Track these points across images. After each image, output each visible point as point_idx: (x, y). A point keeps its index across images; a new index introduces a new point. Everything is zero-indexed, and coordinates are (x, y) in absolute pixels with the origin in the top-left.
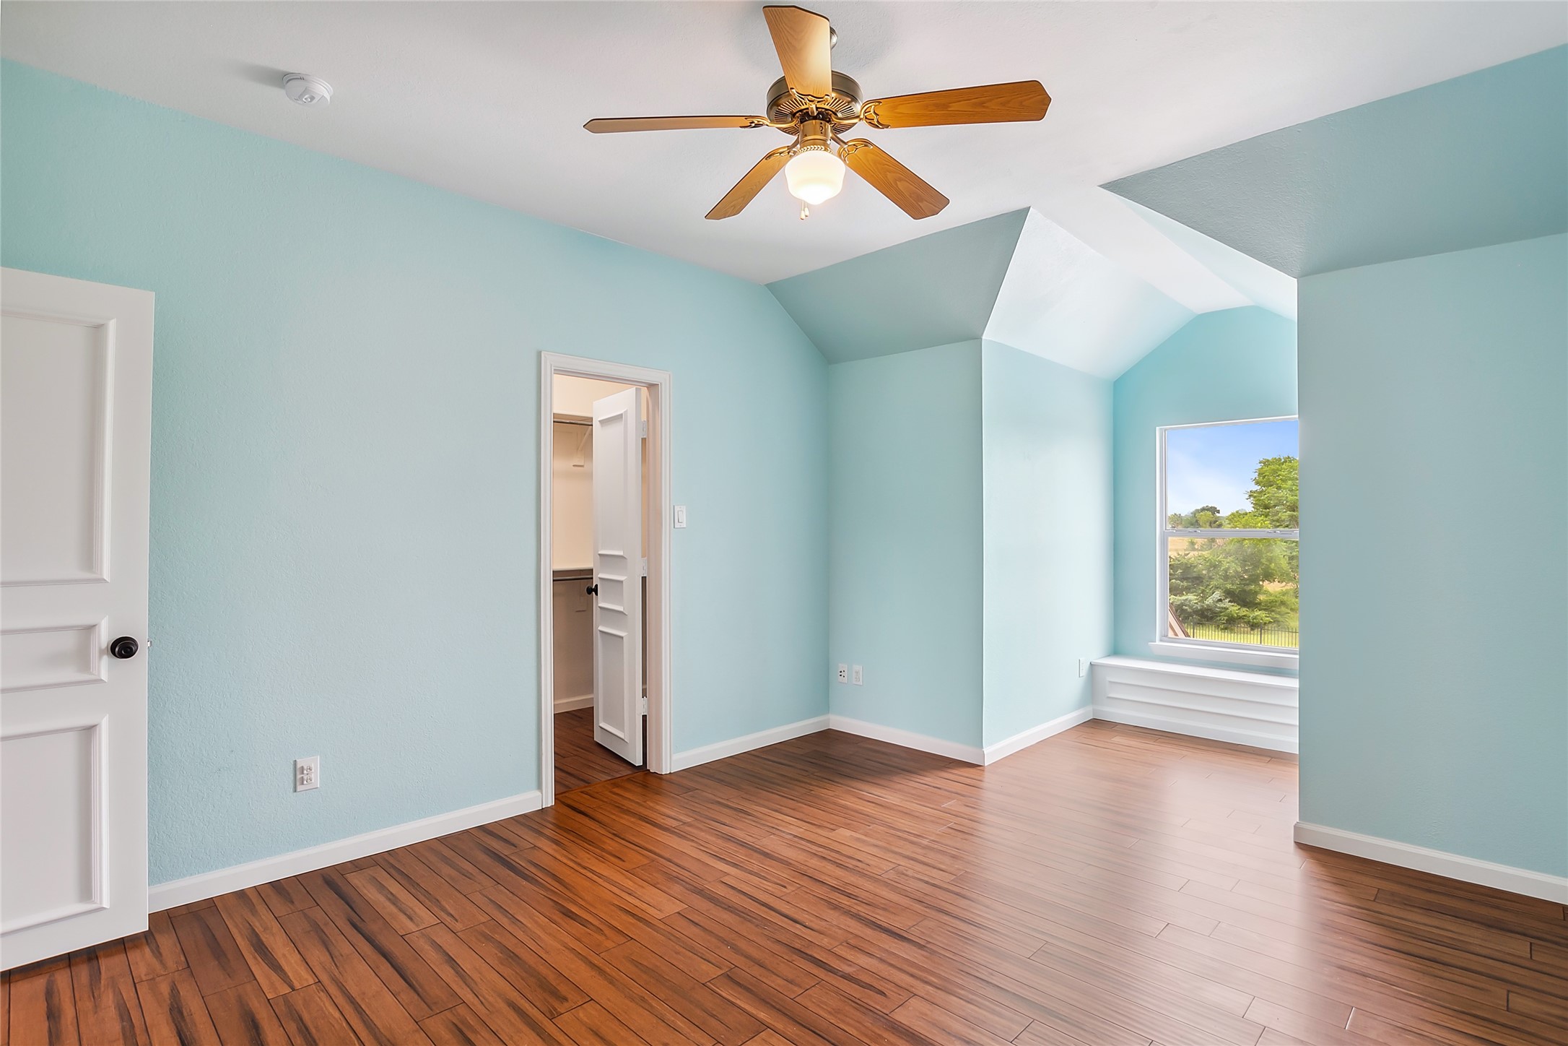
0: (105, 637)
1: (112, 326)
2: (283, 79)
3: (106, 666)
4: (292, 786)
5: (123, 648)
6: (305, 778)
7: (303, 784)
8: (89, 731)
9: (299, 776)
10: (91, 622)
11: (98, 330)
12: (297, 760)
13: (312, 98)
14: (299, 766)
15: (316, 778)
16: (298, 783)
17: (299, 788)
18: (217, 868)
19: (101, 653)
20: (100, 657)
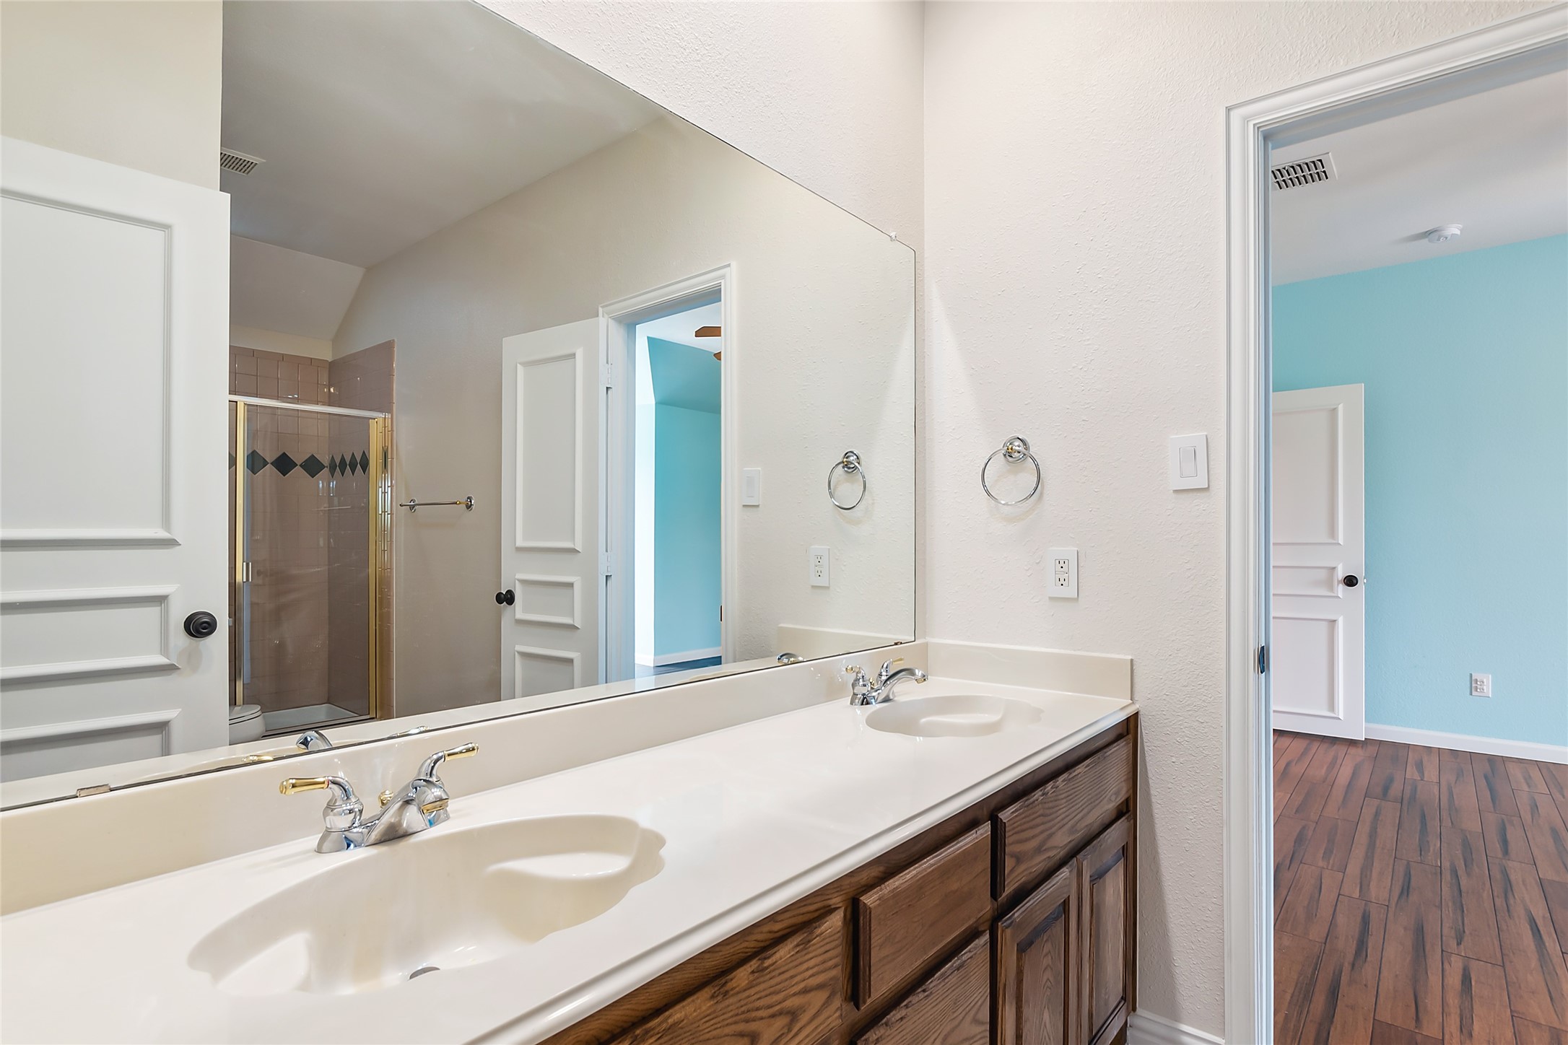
0: (1341, 574)
1: (1341, 408)
2: (1427, 234)
3: (1341, 589)
4: (1469, 690)
5: (1350, 581)
6: (1479, 687)
7: (1477, 691)
8: (1333, 622)
9: (1474, 685)
10: (1334, 566)
11: (1334, 411)
12: (1473, 674)
13: (1446, 238)
14: (1473, 678)
15: (1488, 689)
16: (1473, 690)
17: (1474, 693)
18: (1413, 727)
19: (1339, 582)
20: (1338, 585)
